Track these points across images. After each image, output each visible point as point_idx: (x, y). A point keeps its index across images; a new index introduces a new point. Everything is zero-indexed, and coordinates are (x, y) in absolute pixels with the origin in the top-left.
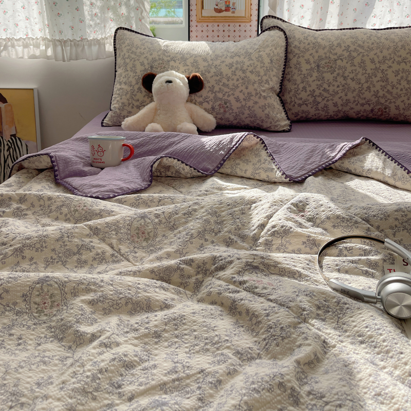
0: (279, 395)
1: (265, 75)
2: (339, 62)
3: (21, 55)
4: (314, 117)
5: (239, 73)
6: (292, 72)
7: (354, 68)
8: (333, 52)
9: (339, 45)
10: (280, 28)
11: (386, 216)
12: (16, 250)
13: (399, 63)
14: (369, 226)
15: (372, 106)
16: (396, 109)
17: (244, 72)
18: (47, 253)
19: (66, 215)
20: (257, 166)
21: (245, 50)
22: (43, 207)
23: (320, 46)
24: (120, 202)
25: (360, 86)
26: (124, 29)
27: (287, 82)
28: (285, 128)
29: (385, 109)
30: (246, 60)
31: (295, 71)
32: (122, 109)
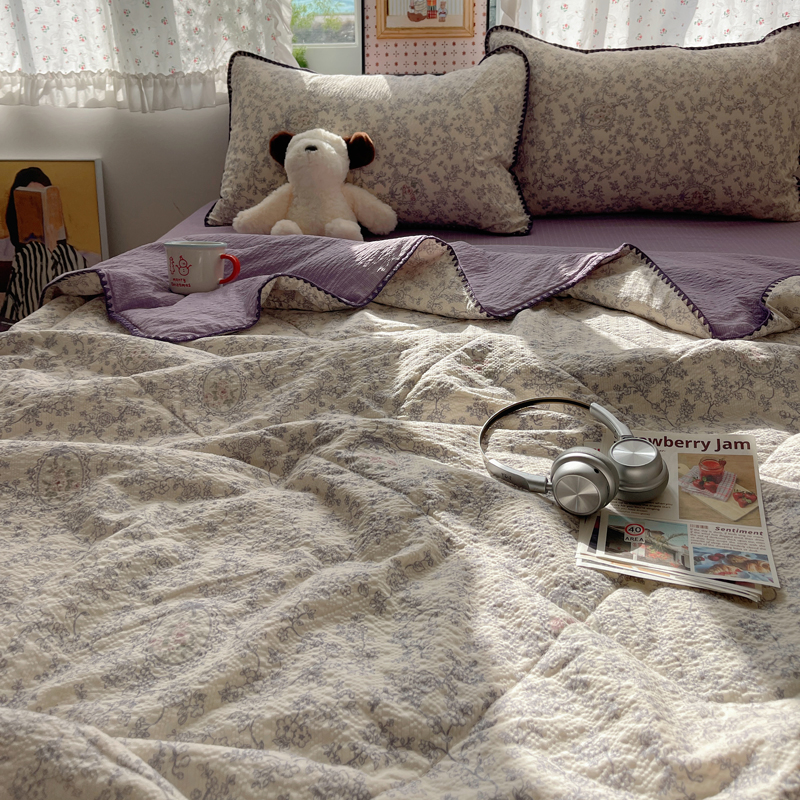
0: (357, 600)
1: (485, 134)
2: (620, 109)
3: (72, 100)
4: (577, 209)
5: (438, 132)
6: (537, 127)
7: (646, 120)
8: (609, 91)
9: (621, 79)
10: (517, 49)
11: (611, 370)
12: (28, 411)
13: (729, 110)
14: (580, 384)
15: (681, 188)
16: (726, 193)
17: (446, 129)
18: (74, 418)
19: (115, 366)
20: (437, 292)
21: (450, 91)
22: (82, 353)
23: (587, 80)
24: (203, 347)
25: (658, 152)
26: (245, 54)
27: (529, 146)
28: (519, 229)
29: (706, 192)
30: (450, 109)
31: (543, 127)
32: (237, 195)
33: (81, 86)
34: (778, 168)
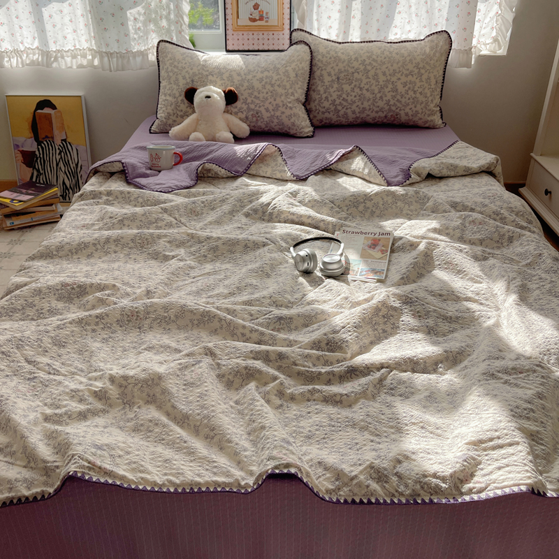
1: (291, 88)
2: (356, 75)
3: (69, 65)
4: (336, 123)
5: (268, 87)
6: (316, 83)
7: (368, 80)
8: (351, 65)
9: (356, 59)
10: (305, 42)
11: (344, 199)
13: (407, 76)
14: (333, 205)
15: (385, 113)
16: (406, 115)
17: (272, 85)
18: (138, 223)
20: (274, 169)
21: (273, 66)
22: (125, 199)
23: (340, 60)
25: (374, 96)
26: (165, 41)
27: (313, 92)
28: (308, 134)
29: (397, 115)
30: (274, 75)
31: (319, 82)
32: (168, 118)
33: (74, 57)
34: (429, 103)
